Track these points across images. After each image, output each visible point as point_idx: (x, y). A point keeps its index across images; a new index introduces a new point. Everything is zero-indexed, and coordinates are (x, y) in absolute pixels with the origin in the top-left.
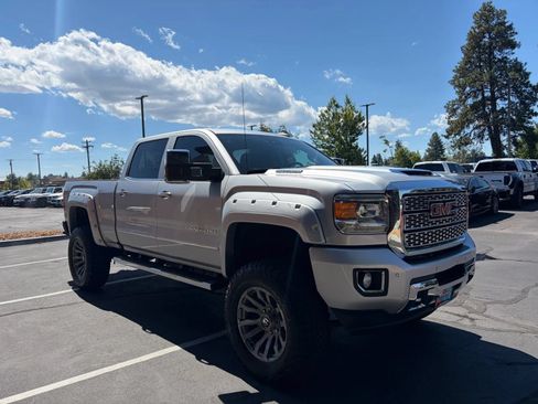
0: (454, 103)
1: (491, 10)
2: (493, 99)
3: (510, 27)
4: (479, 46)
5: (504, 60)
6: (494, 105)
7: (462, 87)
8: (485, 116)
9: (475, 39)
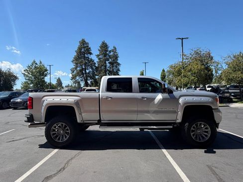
0: (73, 68)
1: (84, 41)
2: (85, 69)
3: (90, 48)
4: (80, 52)
5: (88, 57)
6: (86, 71)
7: (77, 64)
8: (83, 74)
9: (80, 49)
